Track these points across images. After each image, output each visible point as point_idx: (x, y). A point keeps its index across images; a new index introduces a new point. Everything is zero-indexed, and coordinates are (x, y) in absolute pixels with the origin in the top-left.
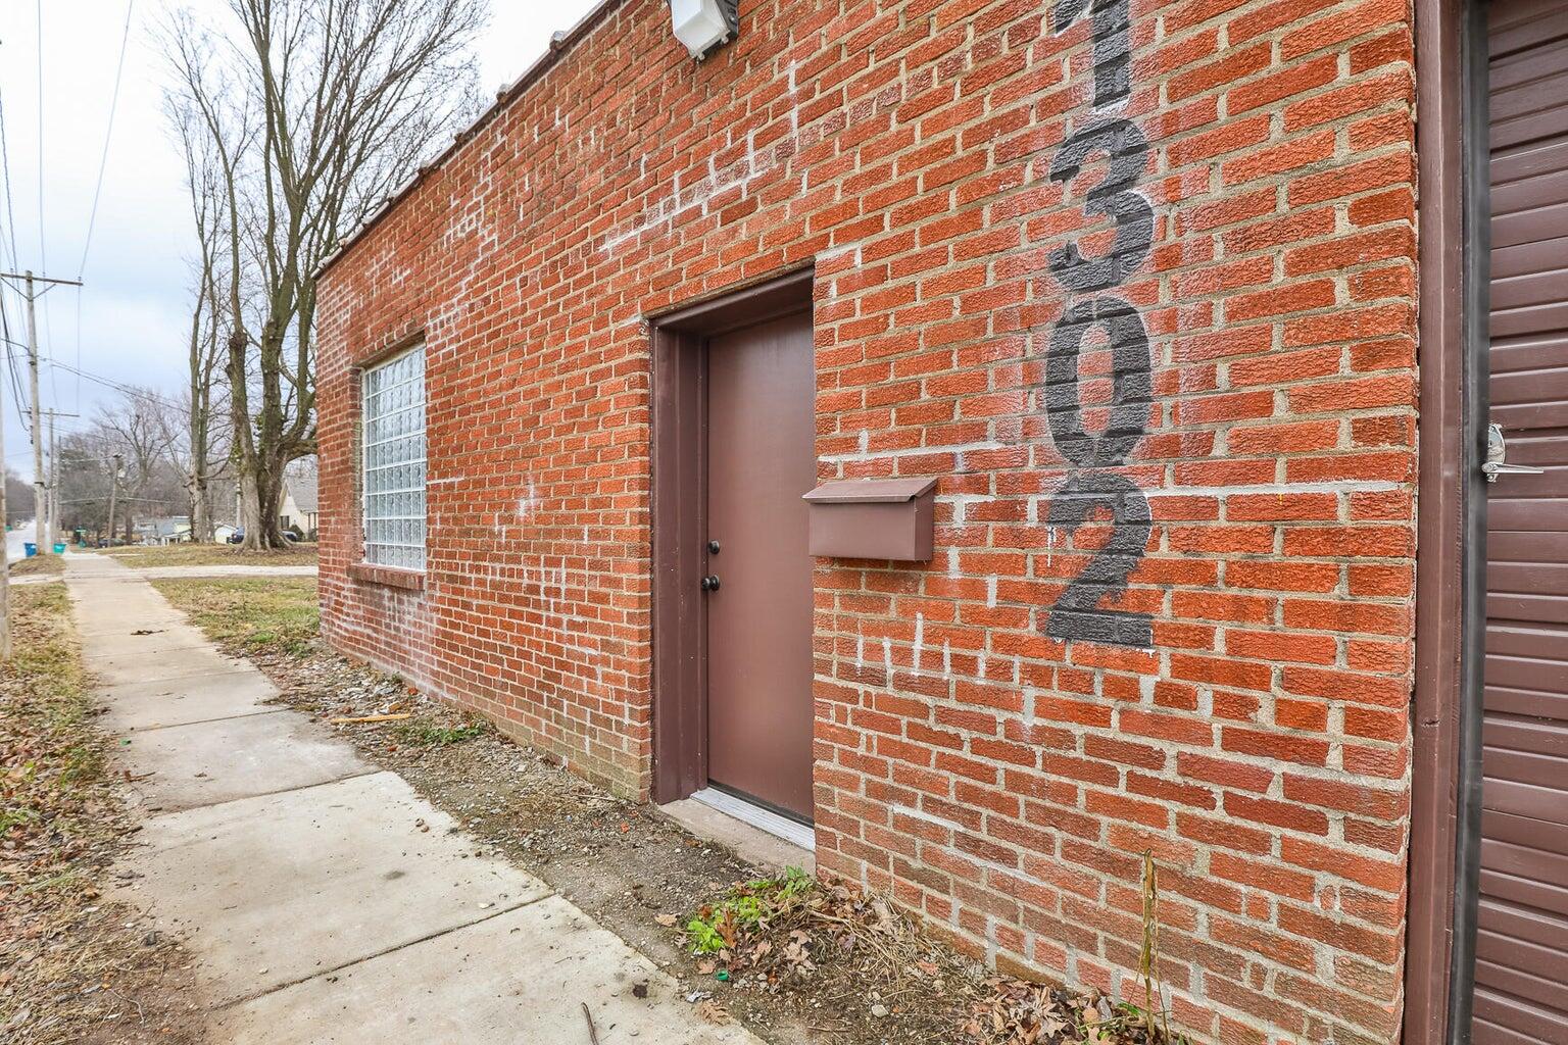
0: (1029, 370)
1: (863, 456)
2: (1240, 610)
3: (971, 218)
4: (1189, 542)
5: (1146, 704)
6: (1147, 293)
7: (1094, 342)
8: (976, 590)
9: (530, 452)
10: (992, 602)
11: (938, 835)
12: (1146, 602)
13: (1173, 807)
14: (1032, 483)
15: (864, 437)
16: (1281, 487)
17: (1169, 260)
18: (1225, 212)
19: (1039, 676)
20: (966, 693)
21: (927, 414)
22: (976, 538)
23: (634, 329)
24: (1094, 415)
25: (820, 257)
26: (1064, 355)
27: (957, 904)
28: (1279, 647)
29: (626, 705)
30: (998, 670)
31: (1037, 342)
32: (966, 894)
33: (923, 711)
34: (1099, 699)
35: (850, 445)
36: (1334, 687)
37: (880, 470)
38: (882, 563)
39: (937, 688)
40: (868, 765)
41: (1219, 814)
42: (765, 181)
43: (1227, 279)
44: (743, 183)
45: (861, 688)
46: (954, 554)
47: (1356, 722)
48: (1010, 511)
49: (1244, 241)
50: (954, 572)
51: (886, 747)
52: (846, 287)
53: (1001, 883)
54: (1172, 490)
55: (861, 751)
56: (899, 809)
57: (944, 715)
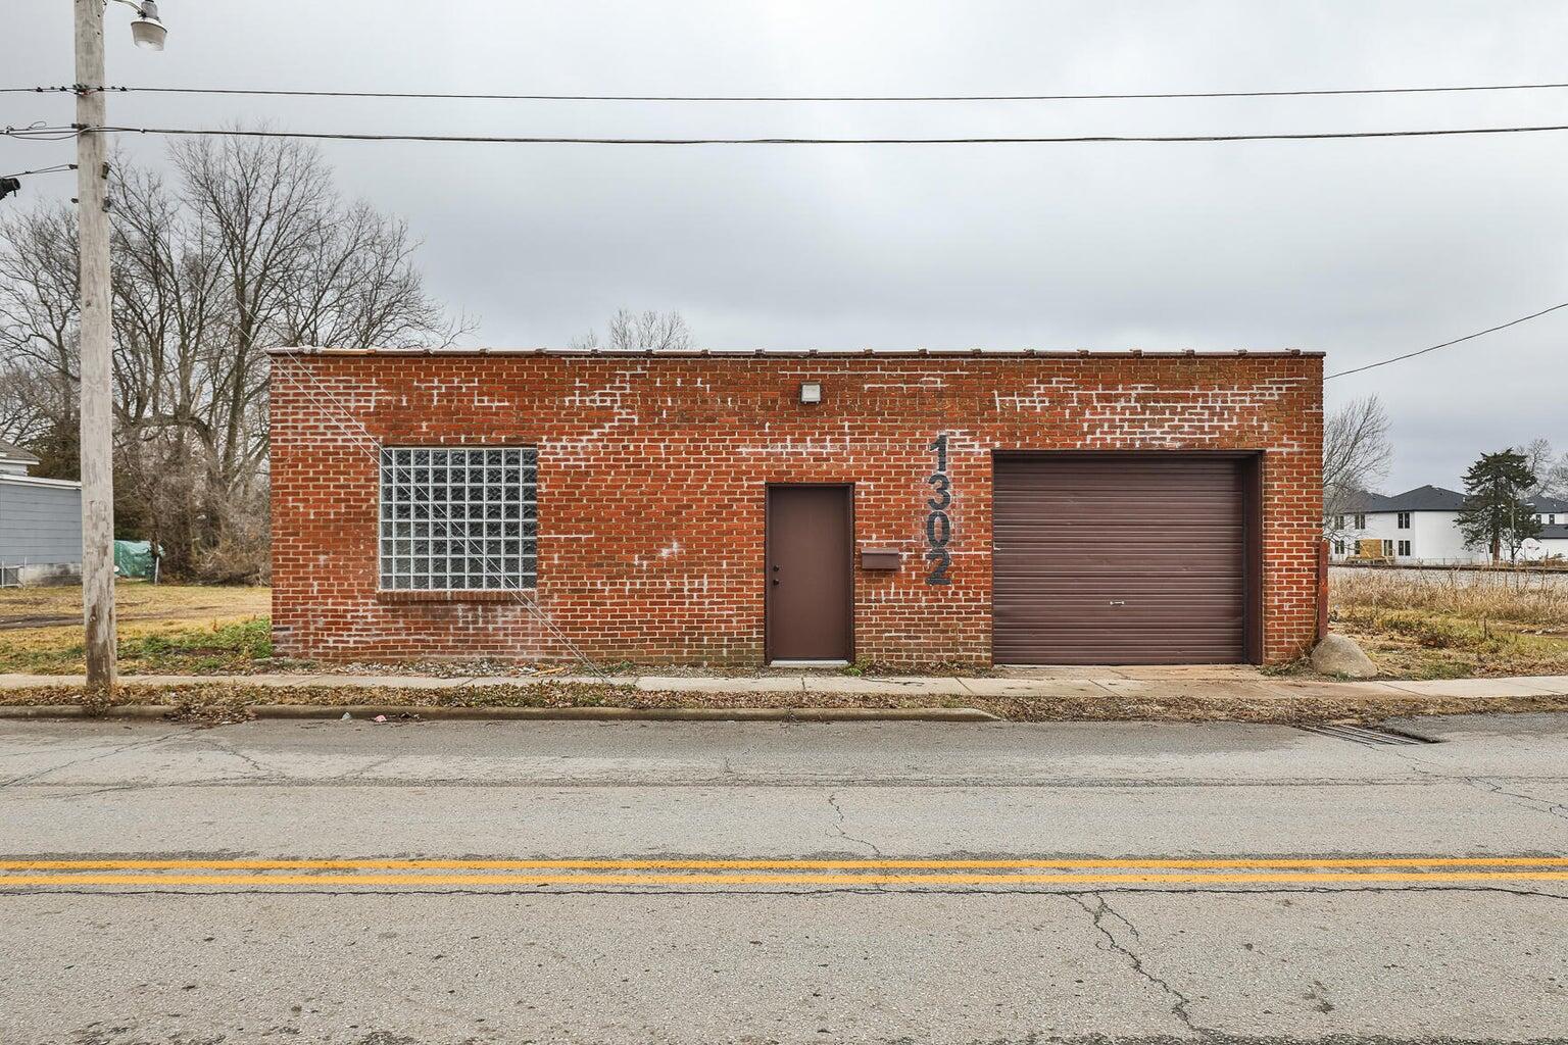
0: (923, 524)
1: (873, 541)
2: (967, 575)
3: (908, 486)
4: (957, 563)
5: (950, 596)
6: (949, 512)
7: (937, 520)
8: (910, 575)
9: (675, 527)
10: (914, 578)
11: (899, 638)
12: (949, 576)
13: (955, 616)
14: (924, 550)
15: (874, 536)
16: (973, 553)
17: (953, 507)
18: (963, 500)
19: (926, 594)
20: (906, 601)
21: (893, 531)
22: (909, 563)
23: (761, 486)
24: (937, 536)
25: (857, 483)
26: (931, 522)
27: (904, 654)
28: (973, 582)
29: (754, 630)
30: (915, 594)
31: (924, 519)
32: (906, 650)
33: (894, 607)
34: (940, 596)
35: (870, 538)
36: (982, 588)
37: (879, 545)
38: (880, 570)
39: (899, 601)
40: (876, 625)
41: (964, 615)
42: (836, 454)
43: (964, 513)
44: (825, 451)
45: (873, 605)
46: (903, 567)
47: (985, 594)
48: (918, 556)
49: (967, 506)
50: (903, 572)
51: (882, 619)
52: (867, 493)
53: (918, 644)
54: (955, 553)
55: (873, 622)
56: (887, 634)
57: (900, 607)
